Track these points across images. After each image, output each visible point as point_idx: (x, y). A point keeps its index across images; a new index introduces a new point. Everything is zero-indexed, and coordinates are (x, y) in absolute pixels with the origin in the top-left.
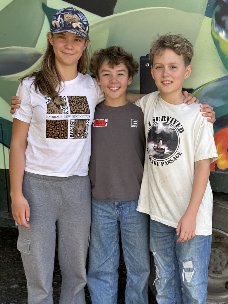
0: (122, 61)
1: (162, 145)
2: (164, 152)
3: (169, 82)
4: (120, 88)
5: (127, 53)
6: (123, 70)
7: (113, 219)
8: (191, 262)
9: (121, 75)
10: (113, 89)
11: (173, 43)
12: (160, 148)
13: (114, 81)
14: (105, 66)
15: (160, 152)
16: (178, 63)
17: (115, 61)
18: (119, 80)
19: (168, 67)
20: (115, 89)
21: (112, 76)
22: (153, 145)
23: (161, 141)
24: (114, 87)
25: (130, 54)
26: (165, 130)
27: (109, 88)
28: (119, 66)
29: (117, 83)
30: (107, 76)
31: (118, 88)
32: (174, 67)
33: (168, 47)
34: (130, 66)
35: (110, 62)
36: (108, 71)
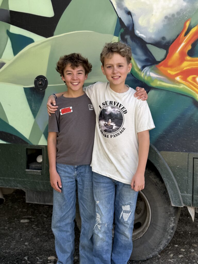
0: (80, 64)
1: (111, 123)
2: (113, 128)
3: (118, 77)
4: (79, 83)
5: (84, 58)
6: (82, 71)
7: (72, 178)
8: (129, 206)
9: (80, 73)
10: (74, 84)
11: (119, 49)
12: (109, 125)
13: (75, 78)
14: (69, 68)
15: (109, 128)
16: (123, 62)
17: (75, 64)
18: (79, 78)
19: (116, 66)
20: (76, 84)
21: (73, 74)
22: (104, 122)
23: (110, 120)
24: (75, 83)
25: (86, 58)
26: (113, 112)
27: (71, 83)
28: (78, 67)
29: (77, 80)
30: (69, 75)
31: (78, 83)
32: (120, 66)
33: (115, 52)
34: (86, 67)
35: (72, 65)
36: (71, 71)
